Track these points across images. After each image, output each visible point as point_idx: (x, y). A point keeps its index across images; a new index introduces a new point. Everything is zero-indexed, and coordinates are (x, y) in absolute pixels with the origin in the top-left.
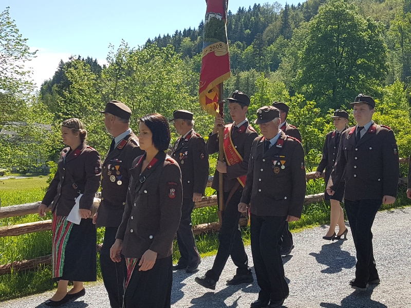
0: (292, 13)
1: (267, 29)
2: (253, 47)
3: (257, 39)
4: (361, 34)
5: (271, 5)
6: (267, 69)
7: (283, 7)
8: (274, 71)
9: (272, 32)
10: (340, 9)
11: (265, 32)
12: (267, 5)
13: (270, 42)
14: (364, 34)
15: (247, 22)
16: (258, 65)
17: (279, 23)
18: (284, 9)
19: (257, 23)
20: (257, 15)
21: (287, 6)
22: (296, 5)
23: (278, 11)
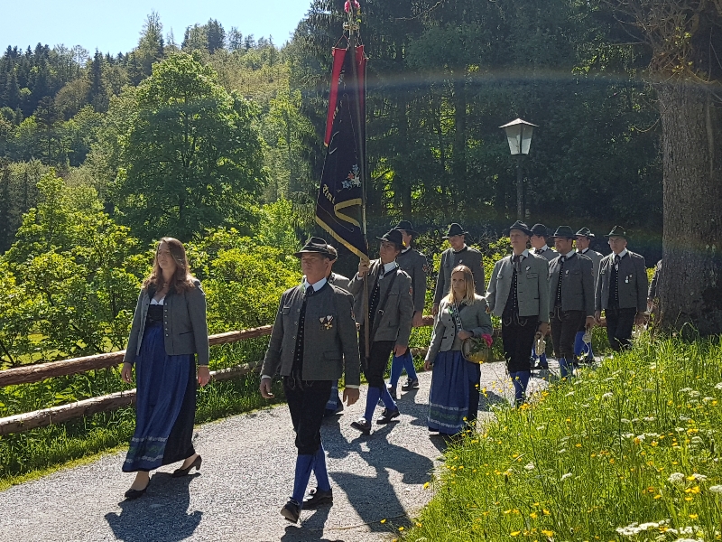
0: (107, 68)
1: (63, 90)
2: (37, 121)
3: (44, 107)
4: (223, 118)
5: (70, 49)
6: (64, 161)
7: (92, 55)
8: (77, 166)
9: (72, 97)
10: (189, 72)
11: (58, 97)
12: (62, 50)
13: (69, 114)
14: (227, 117)
15: (23, 74)
16: (44, 153)
17: (84, 83)
18: (93, 59)
19: (42, 78)
20: (43, 64)
21: (98, 56)
22: (115, 56)
23: (82, 62)
